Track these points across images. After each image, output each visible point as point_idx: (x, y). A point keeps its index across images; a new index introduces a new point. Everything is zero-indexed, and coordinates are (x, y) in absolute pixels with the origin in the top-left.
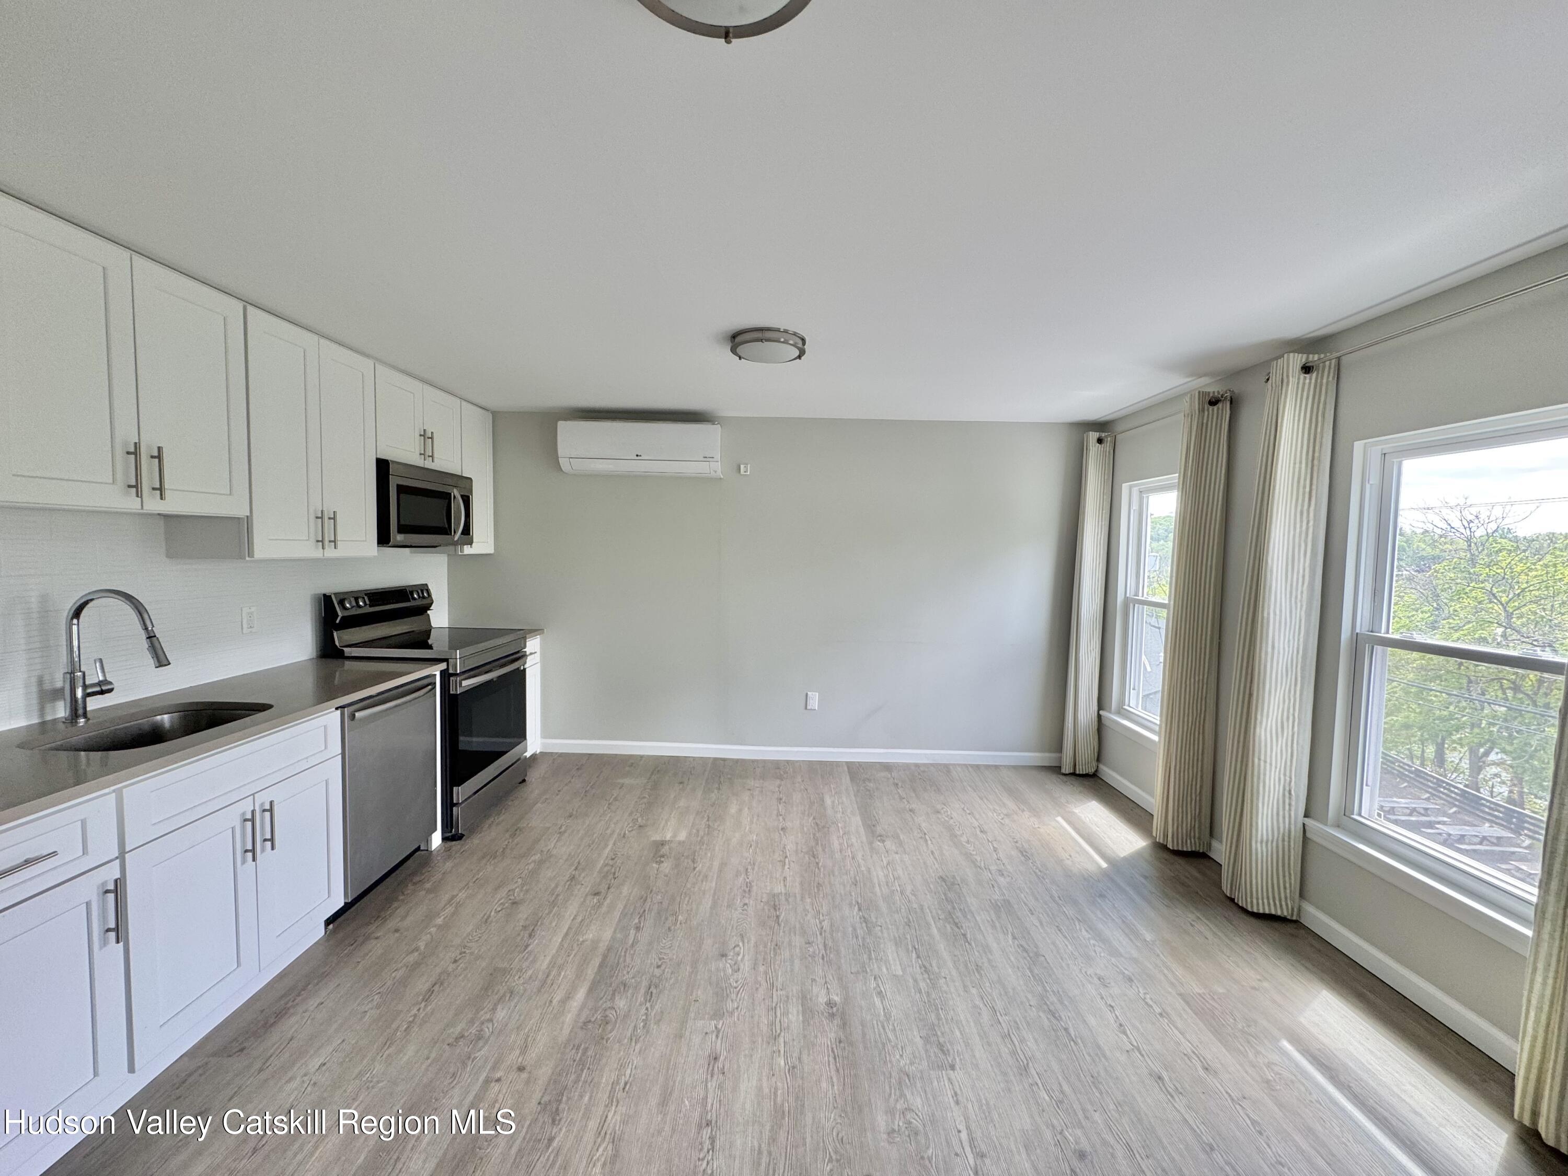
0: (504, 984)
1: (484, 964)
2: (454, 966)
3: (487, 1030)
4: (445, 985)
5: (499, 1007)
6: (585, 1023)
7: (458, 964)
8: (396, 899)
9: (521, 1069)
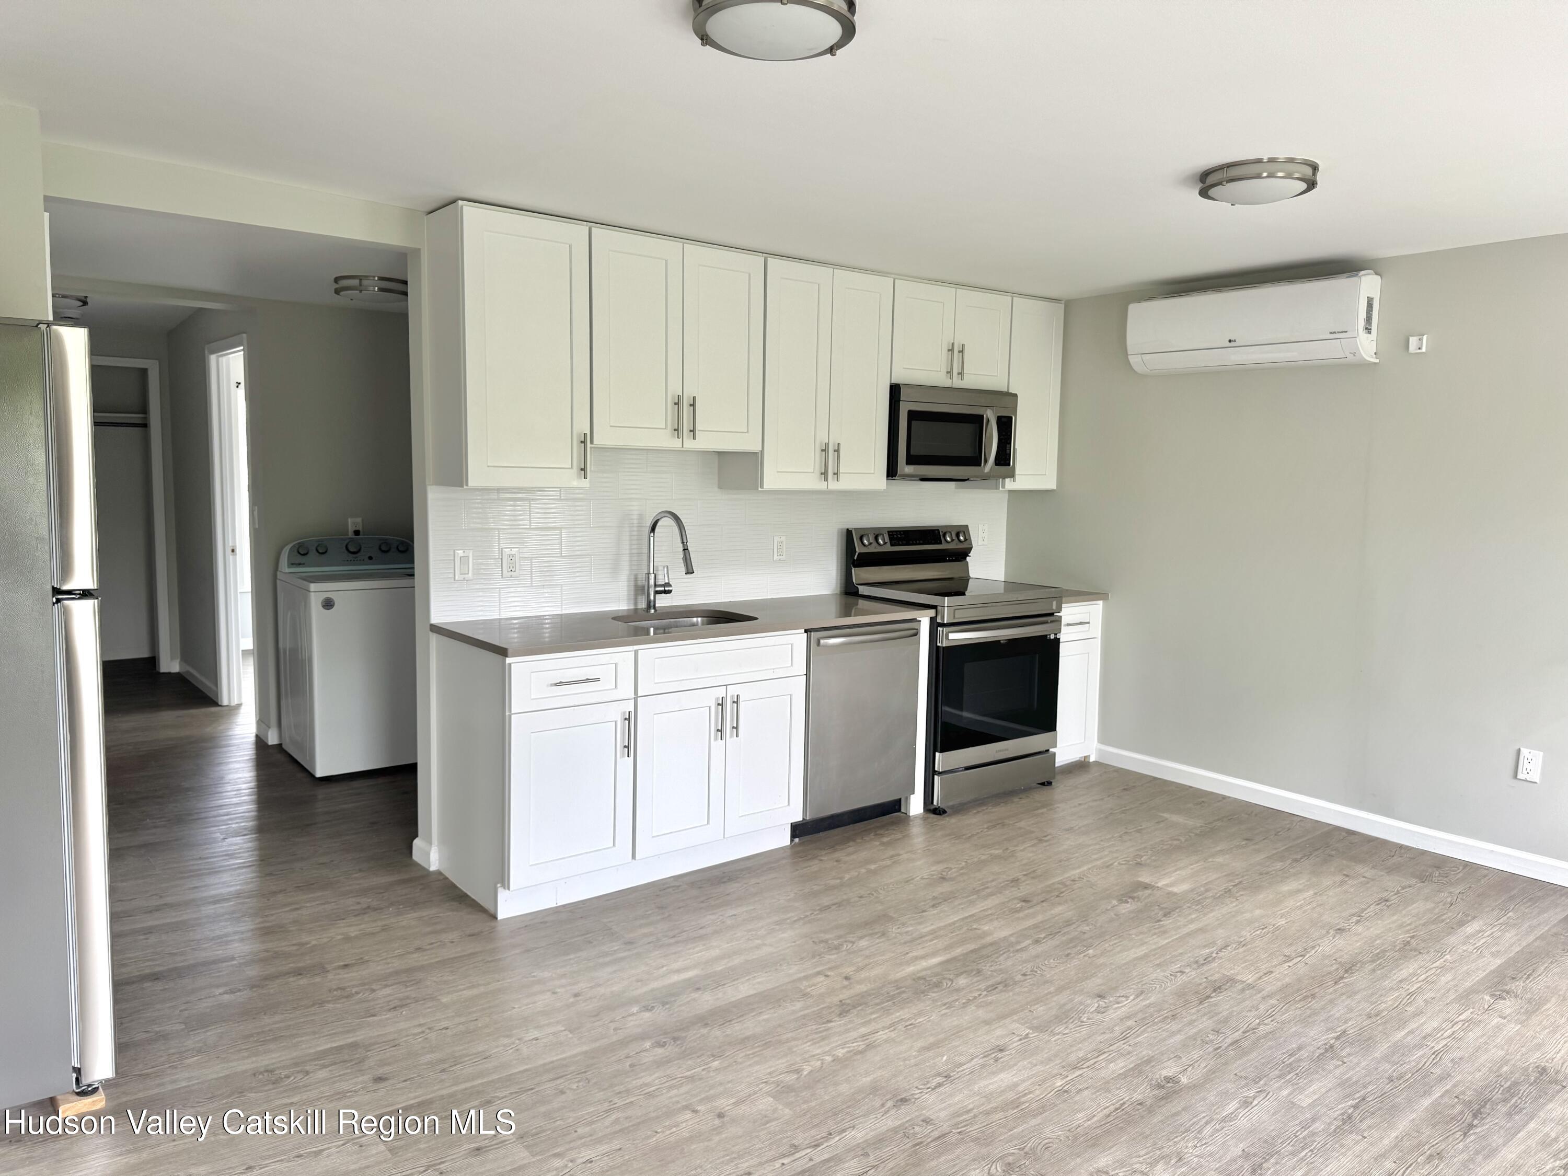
0: (883, 927)
1: (880, 908)
2: (857, 899)
3: (845, 946)
4: (841, 908)
5: (867, 938)
6: (920, 978)
7: (861, 899)
8: (854, 841)
9: (847, 978)
